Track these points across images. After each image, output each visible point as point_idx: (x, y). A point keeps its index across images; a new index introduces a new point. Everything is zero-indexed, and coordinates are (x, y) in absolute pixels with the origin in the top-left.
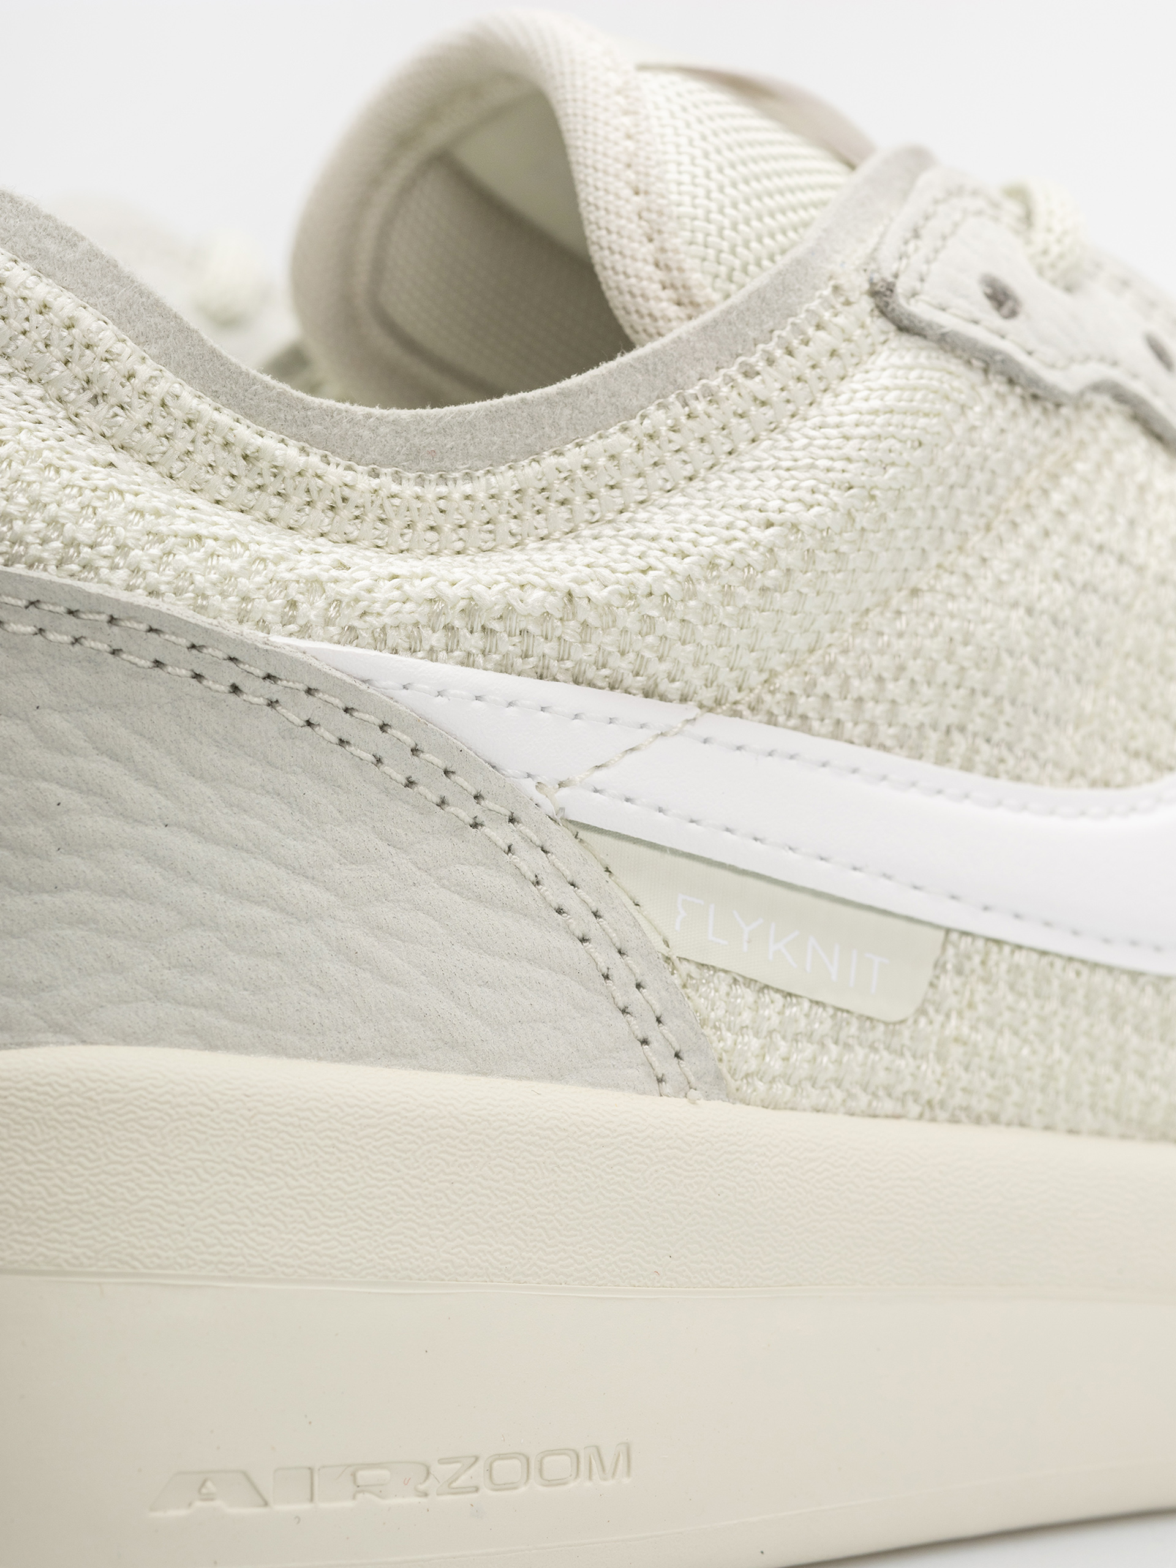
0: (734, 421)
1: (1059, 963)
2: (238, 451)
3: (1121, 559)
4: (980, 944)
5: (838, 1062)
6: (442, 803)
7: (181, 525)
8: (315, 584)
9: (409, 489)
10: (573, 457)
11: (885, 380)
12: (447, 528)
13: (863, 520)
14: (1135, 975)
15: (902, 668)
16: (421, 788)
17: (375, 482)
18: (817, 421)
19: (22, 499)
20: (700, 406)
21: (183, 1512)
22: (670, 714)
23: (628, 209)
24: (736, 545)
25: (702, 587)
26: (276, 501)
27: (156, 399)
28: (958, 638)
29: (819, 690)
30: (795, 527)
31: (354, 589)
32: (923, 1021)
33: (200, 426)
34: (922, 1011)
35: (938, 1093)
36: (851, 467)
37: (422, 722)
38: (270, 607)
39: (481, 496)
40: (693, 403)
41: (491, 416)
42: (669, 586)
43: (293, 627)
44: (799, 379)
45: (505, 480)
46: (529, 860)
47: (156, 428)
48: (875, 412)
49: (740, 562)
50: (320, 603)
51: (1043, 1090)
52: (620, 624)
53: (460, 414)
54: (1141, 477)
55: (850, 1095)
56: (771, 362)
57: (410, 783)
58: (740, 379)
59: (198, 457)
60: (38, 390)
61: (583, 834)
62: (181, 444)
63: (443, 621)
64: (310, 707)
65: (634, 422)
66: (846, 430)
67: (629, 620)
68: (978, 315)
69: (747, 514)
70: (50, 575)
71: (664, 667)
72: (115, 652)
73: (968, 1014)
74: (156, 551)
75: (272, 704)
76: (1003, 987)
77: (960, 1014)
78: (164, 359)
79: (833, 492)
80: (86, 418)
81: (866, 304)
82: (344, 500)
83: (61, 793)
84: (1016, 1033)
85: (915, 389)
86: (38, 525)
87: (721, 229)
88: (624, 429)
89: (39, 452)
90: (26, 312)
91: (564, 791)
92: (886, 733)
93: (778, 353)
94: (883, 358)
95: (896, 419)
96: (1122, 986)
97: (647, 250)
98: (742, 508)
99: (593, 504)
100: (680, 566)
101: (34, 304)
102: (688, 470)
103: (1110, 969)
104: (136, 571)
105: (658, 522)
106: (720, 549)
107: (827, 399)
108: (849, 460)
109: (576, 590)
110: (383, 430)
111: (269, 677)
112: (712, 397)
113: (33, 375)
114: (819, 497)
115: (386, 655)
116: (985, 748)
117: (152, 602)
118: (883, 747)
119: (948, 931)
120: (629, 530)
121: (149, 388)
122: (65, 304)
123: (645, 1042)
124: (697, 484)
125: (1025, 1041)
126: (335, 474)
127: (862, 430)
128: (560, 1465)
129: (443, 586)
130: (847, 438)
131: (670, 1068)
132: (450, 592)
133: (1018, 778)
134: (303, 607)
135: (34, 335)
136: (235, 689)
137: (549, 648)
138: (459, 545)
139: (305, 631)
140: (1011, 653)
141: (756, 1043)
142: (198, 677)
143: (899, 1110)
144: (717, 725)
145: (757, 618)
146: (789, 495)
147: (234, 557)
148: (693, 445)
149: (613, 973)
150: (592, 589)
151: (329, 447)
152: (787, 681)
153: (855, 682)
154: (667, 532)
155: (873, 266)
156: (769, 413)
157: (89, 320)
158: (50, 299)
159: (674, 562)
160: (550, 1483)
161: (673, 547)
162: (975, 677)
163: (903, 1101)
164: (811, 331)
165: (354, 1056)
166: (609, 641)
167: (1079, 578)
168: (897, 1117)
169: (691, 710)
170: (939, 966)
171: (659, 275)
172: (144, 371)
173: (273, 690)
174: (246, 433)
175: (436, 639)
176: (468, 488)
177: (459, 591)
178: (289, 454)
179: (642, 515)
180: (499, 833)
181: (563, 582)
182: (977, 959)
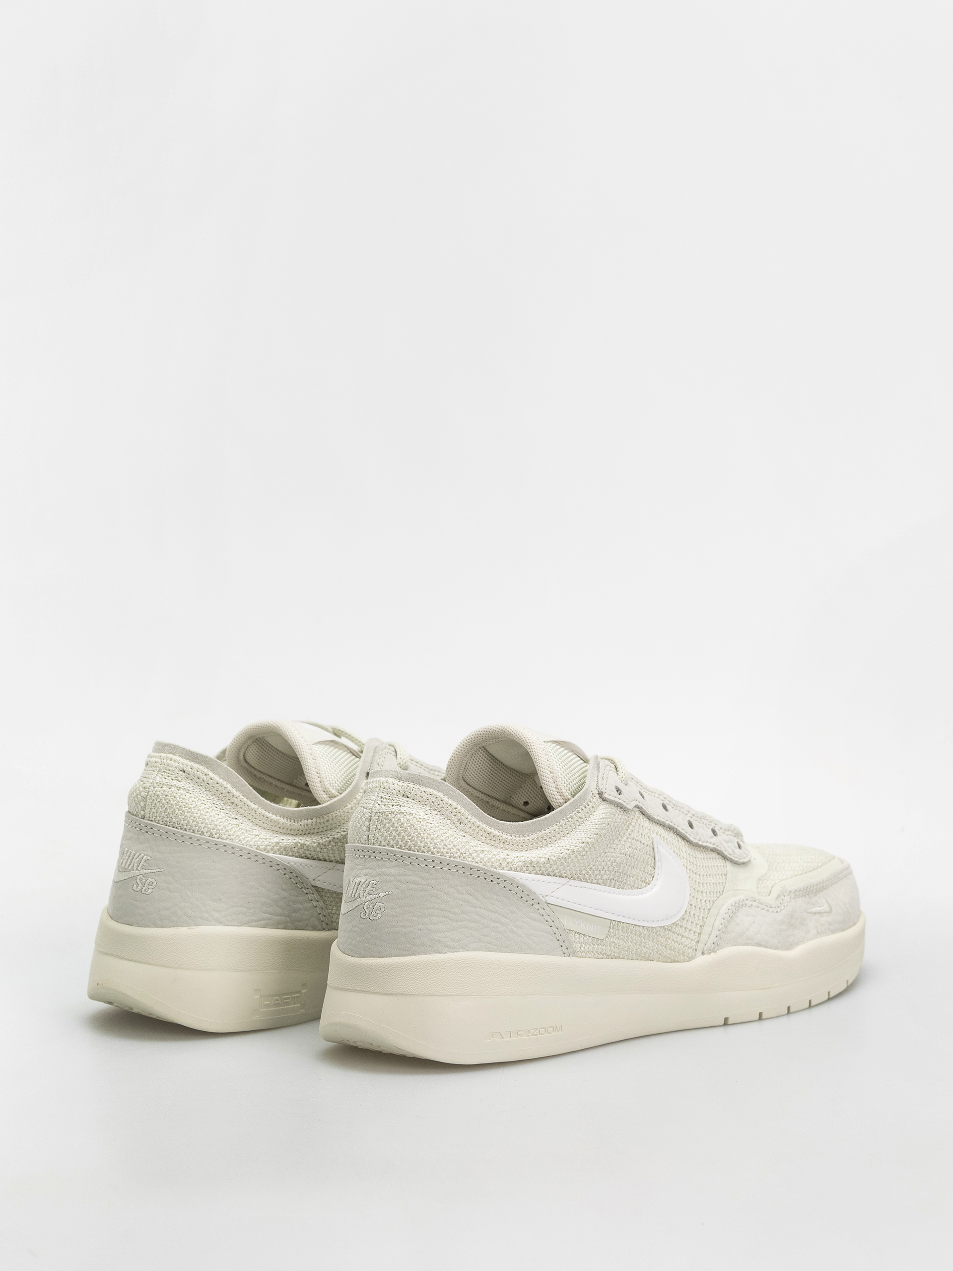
0: (576, 822)
1: (630, 925)
2: (487, 832)
3: (641, 842)
4: (617, 922)
5: (593, 948)
6: (527, 901)
7: (479, 849)
8: (504, 859)
9: (518, 839)
10: (548, 831)
11: (602, 812)
12: (524, 846)
13: (599, 840)
14: (643, 927)
15: (604, 868)
16: (523, 898)
17: (511, 837)
18: (590, 821)
19: (452, 845)
20: (570, 820)
21: (490, 1040)
22: (564, 880)
23: (550, 777)
24: (577, 847)
25: (572, 856)
26: (493, 842)
27: (472, 823)
28: (613, 861)
29: (589, 874)
30: (588, 843)
31: (511, 860)
32: (607, 939)
33: (480, 828)
34: (607, 937)
35: (609, 953)
36: (597, 830)
37: (524, 886)
38: (496, 864)
39: (531, 839)
40: (569, 819)
41: (532, 823)
42: (566, 856)
43: (501, 868)
44: (587, 813)
45: (535, 836)
46: (541, 911)
47: (472, 828)
48: (601, 819)
49: (578, 851)
50: (506, 863)
51: (627, 951)
52: (550, 863)
53: (526, 823)
54: (642, 824)
55: (595, 955)
56: (582, 810)
57: (521, 897)
58: (577, 813)
59: (480, 834)
60: (443, 817)
61: (549, 905)
62: (477, 831)
63: (526, 865)
64: (505, 884)
65: (558, 824)
66: (596, 823)
67: (559, 863)
68: (616, 796)
69: (579, 841)
70: (458, 860)
71: (564, 872)
72: (471, 875)
73: (615, 937)
74: (476, 854)
75: (498, 883)
76: (620, 931)
77: (613, 937)
78: (473, 814)
79: (594, 836)
80: (459, 827)
81: (598, 796)
82: (506, 841)
83: (462, 902)
84: (623, 940)
85: (607, 813)
86: (455, 850)
87: (567, 780)
88: (556, 825)
89: (453, 835)
90: (447, 806)
91: (547, 897)
92: (600, 881)
93: (584, 808)
94: (601, 807)
95: (605, 820)
96: (641, 929)
97: (554, 785)
98: (578, 839)
99: (550, 839)
100: (568, 852)
101: (449, 805)
102: (567, 832)
103: (639, 926)
104: (473, 858)
105: (563, 844)
106: (575, 848)
107: (592, 816)
108: (597, 829)
109: (549, 858)
110: (513, 827)
111: (498, 878)
112: (572, 817)
113: (448, 818)
114: (592, 837)
115: (516, 872)
116: (617, 883)
117: (476, 865)
118: (600, 884)
119: (611, 920)
120: (557, 845)
121: (471, 821)
122: (454, 804)
123: (562, 946)
124: (569, 835)
125: (625, 942)
126: (505, 836)
127: (599, 823)
128: (550, 1030)
129: (526, 858)
130: (596, 824)
131: (566, 951)
132: (527, 860)
133: (623, 889)
134: (503, 864)
135: (449, 811)
136: (492, 881)
137: (544, 869)
138: (526, 849)
139: (503, 869)
140: (622, 863)
141: (579, 945)
142: (485, 879)
143: (603, 957)
144: (572, 882)
145: (581, 861)
146: (586, 837)
147: (490, 854)
148: (568, 827)
149: (556, 933)
150: (552, 857)
151: (503, 831)
152: (584, 872)
153: (596, 872)
154: (564, 845)
155: (598, 788)
156: (582, 820)
157: (459, 807)
158: (452, 803)
159: (566, 851)
160: (549, 1033)
161: (566, 848)
162: (616, 869)
163: (603, 955)
164: (589, 803)
165: (514, 952)
166: (555, 867)
167: (634, 847)
168: (602, 958)
169: (567, 879)
170: (610, 927)
171: (557, 790)
172: (469, 817)
173: (498, 881)
174: (488, 829)
175: (525, 869)
176: (528, 838)
177: (529, 859)
178: (496, 832)
179: (559, 842)
180: (537, 906)
181: (547, 856)
182: (616, 926)
